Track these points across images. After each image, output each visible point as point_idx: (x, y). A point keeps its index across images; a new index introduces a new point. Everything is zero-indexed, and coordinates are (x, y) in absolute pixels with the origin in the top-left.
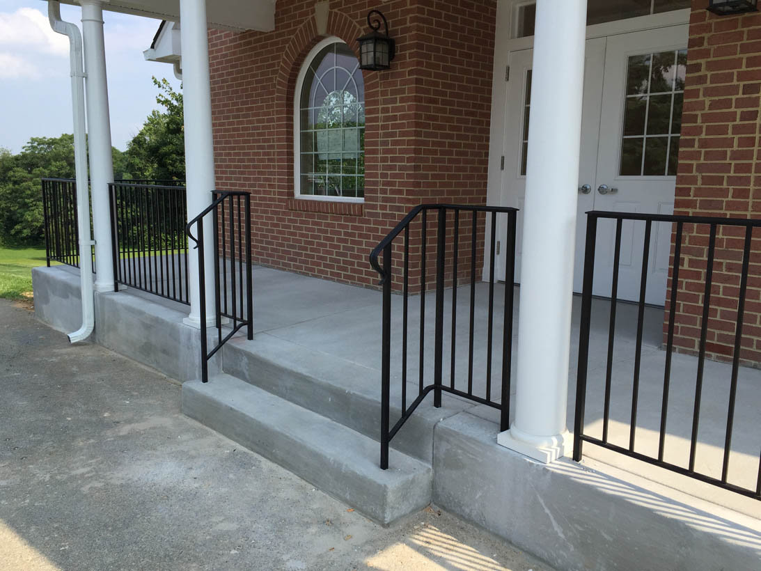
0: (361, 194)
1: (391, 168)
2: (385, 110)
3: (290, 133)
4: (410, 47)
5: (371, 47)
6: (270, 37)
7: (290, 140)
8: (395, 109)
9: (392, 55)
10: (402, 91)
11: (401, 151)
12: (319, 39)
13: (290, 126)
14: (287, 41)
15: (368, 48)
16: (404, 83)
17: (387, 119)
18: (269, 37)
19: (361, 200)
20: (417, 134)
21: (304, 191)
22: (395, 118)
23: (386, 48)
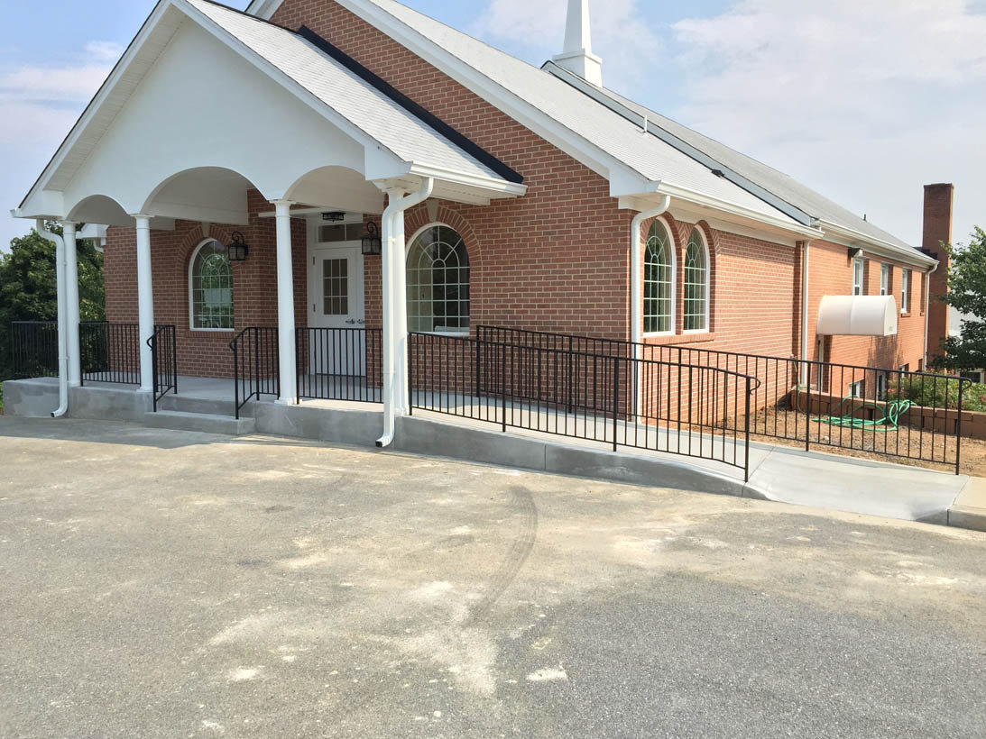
0: (232, 327)
1: (249, 312)
2: (244, 281)
3: (186, 291)
4: (256, 250)
5: (234, 250)
6: (173, 234)
7: (187, 295)
8: (249, 281)
9: (246, 253)
10: (253, 272)
11: (254, 303)
12: (204, 238)
13: (186, 286)
14: (184, 237)
15: (233, 250)
16: (254, 268)
17: (245, 286)
18: (170, 233)
19: (233, 330)
20: (262, 294)
21: (196, 326)
22: (250, 285)
23: (243, 250)
